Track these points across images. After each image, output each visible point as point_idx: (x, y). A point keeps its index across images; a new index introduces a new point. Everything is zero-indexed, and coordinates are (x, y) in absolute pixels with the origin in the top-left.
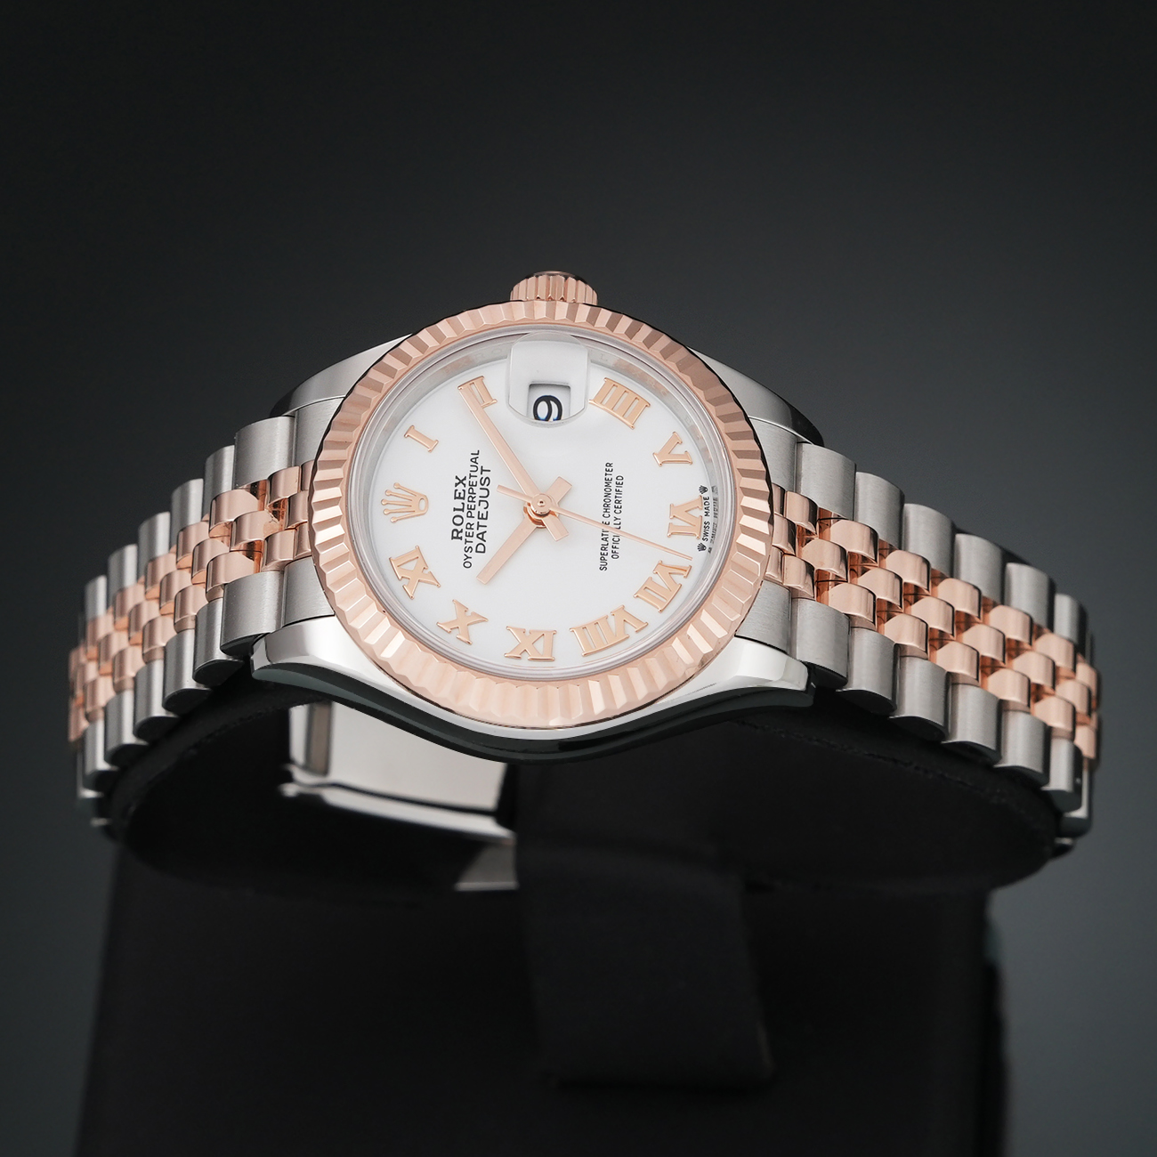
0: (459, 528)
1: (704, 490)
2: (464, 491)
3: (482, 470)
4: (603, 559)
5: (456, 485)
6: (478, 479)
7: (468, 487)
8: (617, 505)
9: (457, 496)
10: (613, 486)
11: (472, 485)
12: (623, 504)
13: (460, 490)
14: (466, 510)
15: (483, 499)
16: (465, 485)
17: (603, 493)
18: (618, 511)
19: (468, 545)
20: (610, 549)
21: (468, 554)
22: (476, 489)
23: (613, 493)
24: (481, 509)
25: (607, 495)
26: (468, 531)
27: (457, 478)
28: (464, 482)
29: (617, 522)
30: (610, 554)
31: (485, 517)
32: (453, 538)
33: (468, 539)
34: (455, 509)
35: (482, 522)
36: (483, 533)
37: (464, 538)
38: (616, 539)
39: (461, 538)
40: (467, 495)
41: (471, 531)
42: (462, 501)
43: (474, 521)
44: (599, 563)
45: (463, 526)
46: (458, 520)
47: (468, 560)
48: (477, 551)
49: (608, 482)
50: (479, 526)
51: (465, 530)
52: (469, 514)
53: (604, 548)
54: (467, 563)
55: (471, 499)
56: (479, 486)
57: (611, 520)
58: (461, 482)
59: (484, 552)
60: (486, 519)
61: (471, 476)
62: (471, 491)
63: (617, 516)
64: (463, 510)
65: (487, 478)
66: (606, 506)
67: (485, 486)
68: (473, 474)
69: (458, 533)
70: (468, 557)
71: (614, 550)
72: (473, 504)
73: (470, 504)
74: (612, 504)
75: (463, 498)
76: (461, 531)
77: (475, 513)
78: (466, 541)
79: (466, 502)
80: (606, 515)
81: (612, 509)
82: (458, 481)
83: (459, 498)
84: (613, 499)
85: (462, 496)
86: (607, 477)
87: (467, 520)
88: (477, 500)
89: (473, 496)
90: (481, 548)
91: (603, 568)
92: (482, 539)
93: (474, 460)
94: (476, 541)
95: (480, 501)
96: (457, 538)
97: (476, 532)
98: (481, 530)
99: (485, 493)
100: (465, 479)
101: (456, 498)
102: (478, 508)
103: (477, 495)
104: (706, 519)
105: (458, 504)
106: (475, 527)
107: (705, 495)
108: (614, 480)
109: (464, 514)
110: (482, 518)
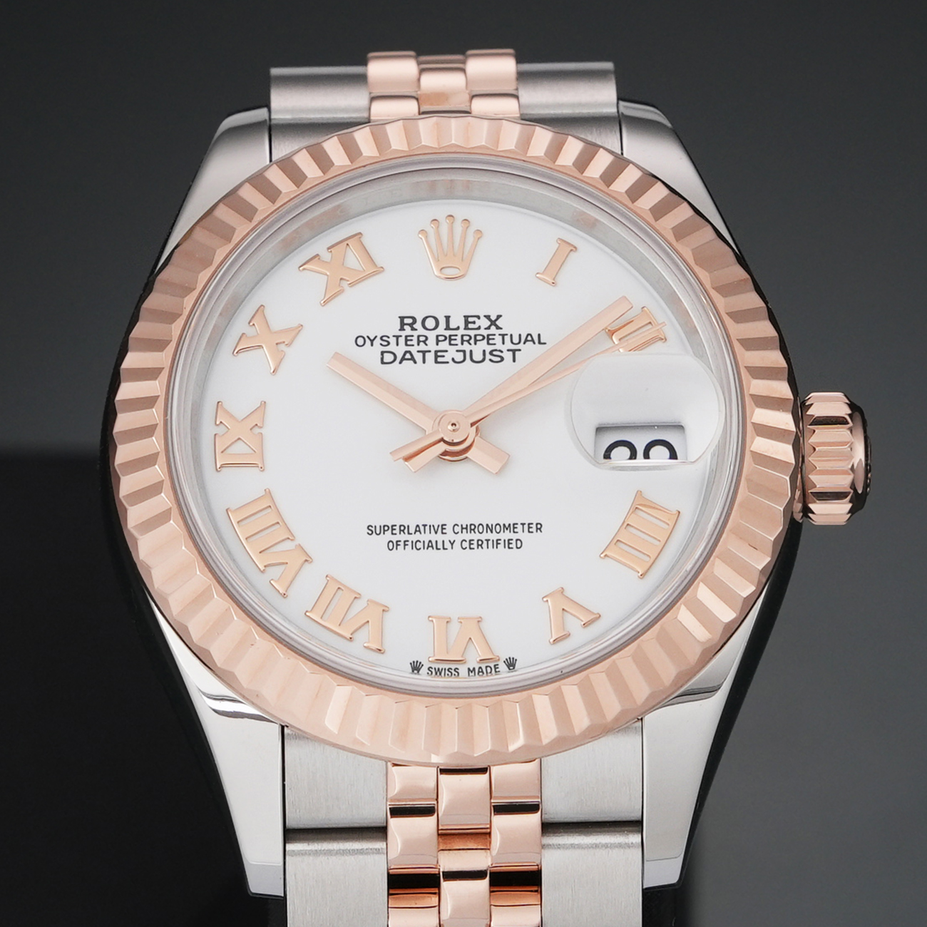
0: (418, 325)
1: (511, 664)
2: (479, 328)
3: (514, 351)
4: (384, 529)
5: (488, 317)
6: (499, 346)
7: (485, 333)
8: (475, 542)
9: (470, 319)
10: (506, 535)
11: (489, 339)
12: (478, 551)
13: (478, 323)
14: (447, 333)
15: (467, 356)
16: (488, 328)
17: (492, 522)
18: (466, 545)
19: (393, 340)
20: (403, 537)
21: (378, 341)
22: (483, 345)
23: (494, 536)
24: (452, 353)
25: (490, 528)
26: (415, 339)
27: (499, 317)
28: (493, 327)
29: (447, 545)
30: (394, 539)
31: (439, 359)
32: (402, 318)
33: (402, 340)
34: (448, 318)
35: (430, 357)
36: (413, 359)
37: (403, 334)
38: (419, 545)
39: (402, 329)
40: (472, 333)
41: (415, 342)
42: (462, 326)
43: (432, 345)
44: (378, 522)
45: (421, 331)
46: (430, 323)
47: (368, 342)
48: (383, 353)
49: (512, 527)
50: (424, 353)
51: (415, 334)
52: (440, 338)
53: (403, 528)
54: (362, 341)
55: (466, 338)
56: (488, 349)
57: (450, 536)
58: (493, 323)
59: (383, 362)
60: (436, 362)
61: (503, 336)
62: (479, 338)
63: (457, 545)
64: (448, 328)
65: (502, 359)
66: (471, 528)
67: (488, 357)
68: (507, 339)
69: (411, 325)
70: (372, 341)
71: (402, 543)
72: (459, 341)
73: (459, 338)
74: (475, 536)
75: (467, 328)
76: (413, 329)
77: (444, 345)
78: (397, 337)
79: (462, 331)
80: (458, 529)
81: (468, 536)
82: (493, 318)
83: (467, 323)
84: (484, 536)
85: (470, 326)
86: (520, 527)
87: (432, 336)
88: (466, 347)
89: (472, 341)
90: (388, 358)
91: (371, 530)
92: (403, 359)
93: (529, 338)
94: (400, 351)
95: (464, 352)
96: (402, 325)
97: (414, 350)
98: (418, 357)
99: (478, 357)
100: (498, 328)
101: (466, 318)
102: (452, 349)
103: (473, 347)
104: (463, 670)
105: (457, 321)
106: (422, 347)
107: (503, 667)
108: (514, 537)
109: (441, 330)
110: (436, 356)
